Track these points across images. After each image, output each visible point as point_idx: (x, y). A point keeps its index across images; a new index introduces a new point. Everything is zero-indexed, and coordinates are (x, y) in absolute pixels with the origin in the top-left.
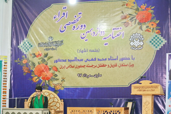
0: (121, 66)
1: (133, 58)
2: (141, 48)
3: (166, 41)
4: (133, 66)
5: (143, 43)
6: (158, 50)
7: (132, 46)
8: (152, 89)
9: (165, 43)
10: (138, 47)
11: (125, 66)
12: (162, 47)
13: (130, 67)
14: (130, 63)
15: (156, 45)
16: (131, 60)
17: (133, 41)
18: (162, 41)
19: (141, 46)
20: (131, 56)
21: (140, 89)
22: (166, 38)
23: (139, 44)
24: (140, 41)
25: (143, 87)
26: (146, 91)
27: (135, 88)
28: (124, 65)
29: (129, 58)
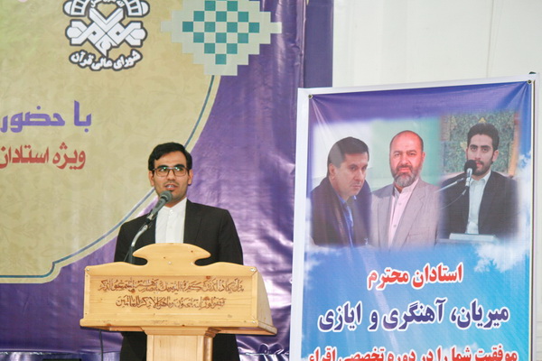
0: (10, 164)
1: (82, 118)
2: (130, 62)
3: (278, 27)
4: (78, 164)
5: (142, 34)
6: (233, 77)
7: (78, 49)
8: (211, 295)
9: (273, 36)
10: (113, 55)
11: (31, 160)
12: (251, 57)
13: (62, 167)
14: (63, 146)
15: (221, 49)
16: (69, 127)
17: (85, 19)
18: (254, 28)
19: (134, 48)
20: (73, 106)
21: (137, 293)
22: (279, 7)
23: (118, 40)
24: (128, 20)
25: (153, 284)
26: (170, 305)
27: (107, 285)
28: (25, 155)
29: (56, 115)
